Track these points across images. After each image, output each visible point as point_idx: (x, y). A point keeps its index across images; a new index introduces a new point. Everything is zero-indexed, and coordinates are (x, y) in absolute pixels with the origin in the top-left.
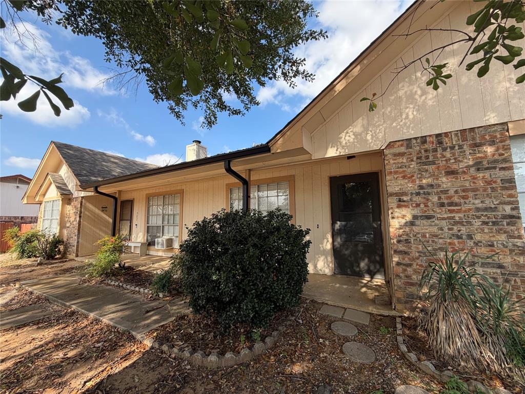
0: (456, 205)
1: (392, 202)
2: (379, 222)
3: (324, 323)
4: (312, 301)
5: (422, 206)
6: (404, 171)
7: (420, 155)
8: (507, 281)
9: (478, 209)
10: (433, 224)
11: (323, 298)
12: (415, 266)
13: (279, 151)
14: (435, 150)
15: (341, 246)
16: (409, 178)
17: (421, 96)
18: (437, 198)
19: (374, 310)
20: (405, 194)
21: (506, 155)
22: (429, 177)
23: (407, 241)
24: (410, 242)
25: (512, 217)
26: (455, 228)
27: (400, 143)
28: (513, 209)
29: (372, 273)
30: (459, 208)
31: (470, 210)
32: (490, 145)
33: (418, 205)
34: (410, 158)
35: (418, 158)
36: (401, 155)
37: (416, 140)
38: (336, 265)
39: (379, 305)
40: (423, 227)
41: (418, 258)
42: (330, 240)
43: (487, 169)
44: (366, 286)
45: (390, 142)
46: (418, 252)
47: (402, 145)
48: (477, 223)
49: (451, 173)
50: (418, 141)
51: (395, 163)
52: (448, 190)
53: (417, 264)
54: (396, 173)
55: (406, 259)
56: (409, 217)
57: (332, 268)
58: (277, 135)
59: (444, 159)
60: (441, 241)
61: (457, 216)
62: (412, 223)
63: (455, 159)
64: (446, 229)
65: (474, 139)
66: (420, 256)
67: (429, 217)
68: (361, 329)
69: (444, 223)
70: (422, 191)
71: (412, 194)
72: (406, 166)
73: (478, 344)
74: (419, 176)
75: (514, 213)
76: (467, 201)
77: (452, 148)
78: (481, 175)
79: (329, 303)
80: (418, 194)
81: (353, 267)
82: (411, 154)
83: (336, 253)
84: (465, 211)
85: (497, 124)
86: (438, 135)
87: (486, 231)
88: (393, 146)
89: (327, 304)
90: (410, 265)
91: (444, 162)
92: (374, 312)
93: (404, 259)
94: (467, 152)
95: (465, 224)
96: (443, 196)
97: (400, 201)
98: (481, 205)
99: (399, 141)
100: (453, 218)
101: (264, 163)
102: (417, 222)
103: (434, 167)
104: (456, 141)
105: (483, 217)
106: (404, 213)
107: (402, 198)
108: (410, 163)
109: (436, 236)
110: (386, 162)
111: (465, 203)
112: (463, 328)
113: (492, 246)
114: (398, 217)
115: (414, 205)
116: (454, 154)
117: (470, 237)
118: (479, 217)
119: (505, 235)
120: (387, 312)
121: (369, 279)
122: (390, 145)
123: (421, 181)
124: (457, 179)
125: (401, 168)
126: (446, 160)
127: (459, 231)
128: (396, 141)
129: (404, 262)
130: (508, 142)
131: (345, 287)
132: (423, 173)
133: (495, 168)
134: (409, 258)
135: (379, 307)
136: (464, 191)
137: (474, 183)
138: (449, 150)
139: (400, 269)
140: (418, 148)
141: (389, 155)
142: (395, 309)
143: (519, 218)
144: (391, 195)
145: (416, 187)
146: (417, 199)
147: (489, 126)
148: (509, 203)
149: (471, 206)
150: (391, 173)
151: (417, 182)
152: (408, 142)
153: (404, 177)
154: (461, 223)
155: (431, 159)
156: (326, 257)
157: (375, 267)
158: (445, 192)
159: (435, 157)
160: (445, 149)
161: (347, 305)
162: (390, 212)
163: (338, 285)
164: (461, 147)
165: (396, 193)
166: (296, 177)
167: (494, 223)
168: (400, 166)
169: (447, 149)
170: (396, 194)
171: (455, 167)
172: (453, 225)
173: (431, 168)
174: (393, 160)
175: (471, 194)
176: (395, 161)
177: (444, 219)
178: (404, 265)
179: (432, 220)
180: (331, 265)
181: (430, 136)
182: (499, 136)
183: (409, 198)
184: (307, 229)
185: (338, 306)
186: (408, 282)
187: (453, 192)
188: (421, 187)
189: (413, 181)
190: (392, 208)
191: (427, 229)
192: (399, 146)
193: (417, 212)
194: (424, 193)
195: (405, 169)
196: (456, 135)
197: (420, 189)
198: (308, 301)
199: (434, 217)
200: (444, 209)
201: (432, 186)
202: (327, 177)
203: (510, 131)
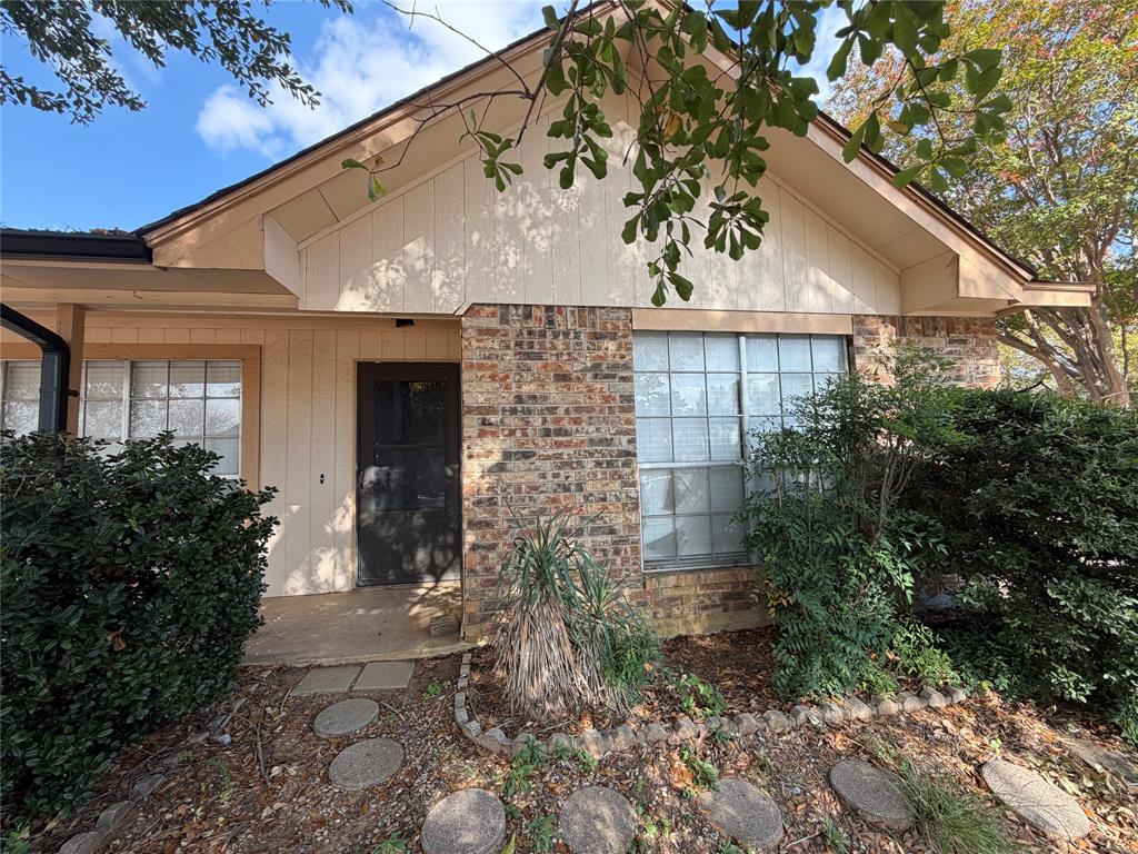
0: (566, 433)
1: (470, 425)
2: (457, 466)
3: (300, 719)
4: (279, 670)
5: (518, 434)
6: (494, 366)
7: (521, 339)
8: (617, 552)
9: (592, 442)
10: (532, 467)
11: (312, 654)
12: (501, 548)
13: (183, 264)
14: (543, 334)
15: (376, 520)
16: (501, 380)
17: (529, 229)
18: (540, 421)
19: (426, 650)
20: (492, 410)
21: (627, 358)
22: (531, 382)
23: (492, 502)
24: (495, 504)
25: (628, 454)
26: (562, 472)
27: (491, 309)
28: (630, 442)
29: (439, 571)
30: (569, 438)
31: (583, 442)
32: (611, 339)
33: (512, 433)
34: (504, 342)
35: (516, 345)
36: (492, 332)
37: (517, 310)
38: (363, 565)
39: (437, 636)
40: (519, 473)
41: (506, 533)
42: (353, 509)
43: (607, 376)
44: (423, 600)
45: (473, 304)
46: (509, 521)
47: (493, 314)
48: (589, 464)
49: (563, 378)
50: (520, 311)
51: (479, 347)
52: (556, 408)
53: (505, 544)
54: (480, 367)
55: (488, 536)
56: (496, 458)
57: (353, 574)
58: (176, 216)
59: (554, 352)
60: (542, 496)
61: (566, 452)
62: (500, 467)
63: (569, 354)
64: (550, 477)
65: (593, 325)
66: (510, 527)
67: (526, 456)
68: (386, 702)
69: (548, 466)
70: (519, 407)
71: (504, 410)
72: (497, 356)
73: (570, 666)
74: (517, 377)
75: (630, 448)
76: (580, 428)
77: (566, 334)
78: (598, 386)
79: (324, 661)
80: (514, 411)
81: (400, 563)
82: (506, 335)
83: (365, 537)
84: (576, 445)
85: (621, 308)
86: (549, 308)
87: (599, 476)
88: (478, 312)
89: (319, 666)
90: (493, 547)
91: (554, 358)
92: (424, 656)
93: (484, 537)
94: (585, 346)
95: (575, 465)
96: (549, 417)
97: (484, 423)
98: (595, 434)
99: (489, 305)
100: (559, 456)
101: (139, 293)
102: (510, 465)
103: (540, 363)
104: (572, 325)
105: (596, 455)
106: (489, 447)
107: (487, 417)
108: (505, 352)
109: (536, 489)
110: (465, 343)
111: (577, 431)
112: (552, 646)
113: (604, 500)
114: (478, 456)
115: (506, 432)
116: (568, 347)
117: (580, 488)
118: (591, 455)
119: (619, 482)
120: (449, 647)
121: (431, 585)
122: (474, 309)
123: (520, 387)
124: (569, 389)
125: (489, 358)
126: (557, 355)
127: (567, 478)
128: (483, 304)
129: (484, 543)
130: (630, 338)
131: (375, 612)
132: (523, 373)
133: (614, 376)
134: (493, 535)
135: (436, 641)
136: (577, 410)
137: (590, 398)
138: (561, 337)
139: (476, 557)
140: (518, 325)
141: (469, 331)
142: (463, 638)
143: (635, 455)
144: (470, 411)
145: (511, 399)
146: (512, 421)
147: (613, 308)
148: (627, 433)
149: (585, 437)
150: (472, 365)
151: (513, 390)
152: (503, 311)
153: (493, 377)
154: (569, 464)
155: (536, 348)
156: (341, 551)
157: (445, 557)
158: (552, 410)
159: (542, 345)
160: (556, 336)
161: (367, 656)
162: (465, 446)
163: (361, 612)
164: (577, 336)
165: (478, 408)
166: (267, 354)
167: (610, 464)
168: (487, 354)
169: (559, 335)
170: (480, 410)
171: (567, 368)
172: (560, 469)
173: (535, 365)
174: (478, 341)
175: (585, 416)
176: (481, 344)
177: (548, 458)
178: (484, 548)
179: (531, 460)
180: (350, 568)
181: (537, 306)
182: (621, 328)
183: (499, 419)
184: (268, 488)
185: (346, 665)
186: (488, 581)
187: (562, 412)
188: (519, 399)
189: (508, 387)
190: (469, 437)
191: (522, 477)
192: (488, 316)
193: (510, 445)
194: (523, 411)
195: (496, 362)
196: (573, 312)
197: (517, 403)
198: (265, 674)
199: (535, 454)
200: (549, 440)
201: (534, 397)
202: (351, 361)
203: (634, 323)
